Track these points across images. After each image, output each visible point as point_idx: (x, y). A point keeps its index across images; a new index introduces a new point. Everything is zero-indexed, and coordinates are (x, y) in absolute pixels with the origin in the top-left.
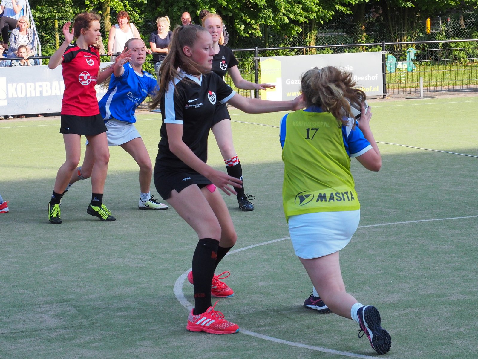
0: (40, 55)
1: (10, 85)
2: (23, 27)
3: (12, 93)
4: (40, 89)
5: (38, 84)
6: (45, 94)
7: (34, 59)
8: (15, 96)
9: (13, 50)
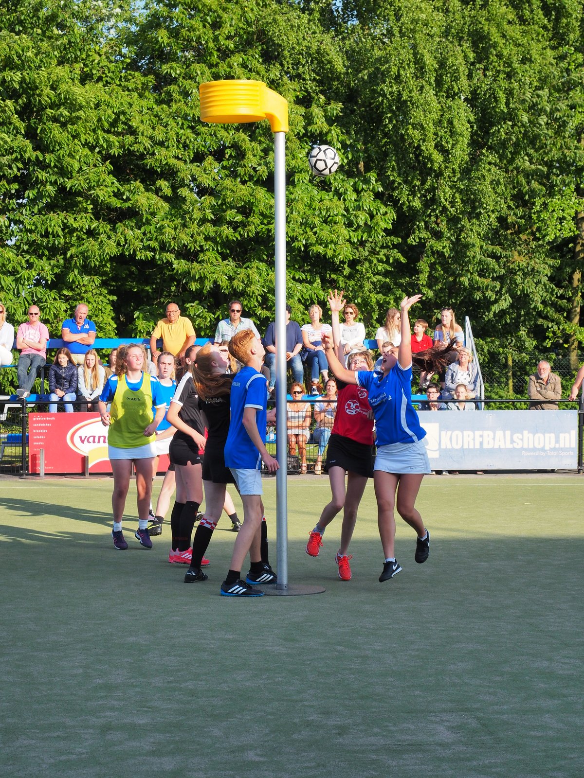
0: (483, 398)
1: (443, 433)
2: (463, 360)
3: (446, 444)
4: (481, 440)
5: (478, 433)
6: (485, 446)
7: (475, 402)
8: (449, 447)
9: (449, 390)
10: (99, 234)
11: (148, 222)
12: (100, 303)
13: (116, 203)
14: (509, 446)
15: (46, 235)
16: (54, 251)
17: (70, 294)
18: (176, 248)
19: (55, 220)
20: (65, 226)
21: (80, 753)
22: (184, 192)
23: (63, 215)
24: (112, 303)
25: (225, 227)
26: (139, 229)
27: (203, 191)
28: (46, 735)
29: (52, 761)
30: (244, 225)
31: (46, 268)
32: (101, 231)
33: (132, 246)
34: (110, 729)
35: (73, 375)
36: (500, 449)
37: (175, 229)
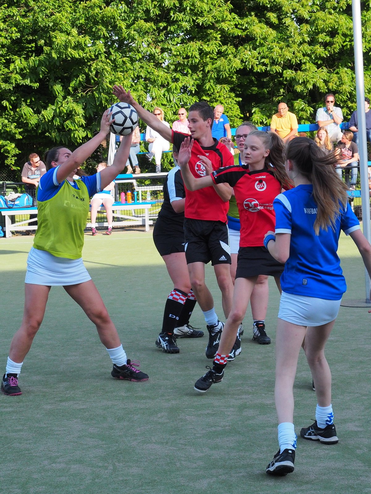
10: (228, 54)
11: (262, 45)
12: (230, 103)
13: (238, 32)
15: (187, 57)
16: (194, 68)
17: (208, 99)
18: (282, 62)
19: (194, 47)
20: (201, 51)
21: (225, 426)
22: (287, 22)
23: (199, 43)
24: (238, 103)
25: (318, 46)
26: (255, 50)
27: (301, 20)
28: (199, 412)
29: (204, 432)
30: (330, 44)
32: (229, 53)
33: (250, 63)
34: (246, 408)
37: (281, 49)
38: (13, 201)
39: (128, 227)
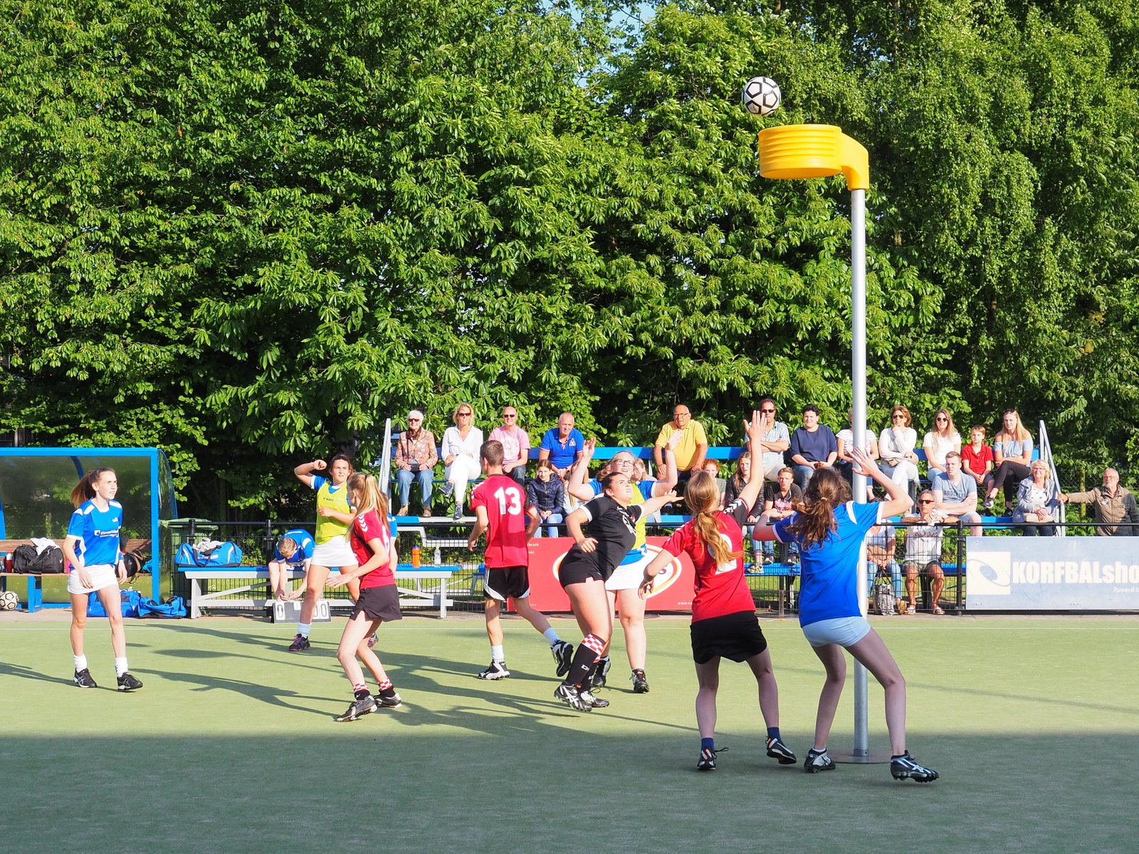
1: (1016, 564)
2: (1039, 475)
3: (1019, 577)
4: (1062, 572)
5: (1059, 564)
6: (1068, 580)
8: (1023, 581)
11: (638, 306)
12: (579, 405)
13: (599, 282)
14: (1098, 580)
16: (521, 341)
17: (542, 394)
18: (677, 342)
19: (525, 304)
20: (537, 311)
22: (680, 271)
23: (534, 296)
24: (594, 405)
25: (733, 316)
26: (629, 315)
27: (703, 269)
30: (755, 314)
31: (515, 362)
32: (584, 317)
33: (619, 338)
35: (558, 492)
36: (1086, 585)
37: (673, 317)
38: (207, 553)
39: (408, 609)
